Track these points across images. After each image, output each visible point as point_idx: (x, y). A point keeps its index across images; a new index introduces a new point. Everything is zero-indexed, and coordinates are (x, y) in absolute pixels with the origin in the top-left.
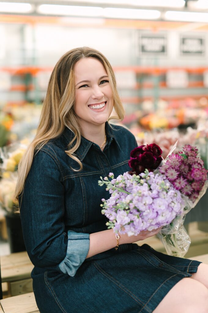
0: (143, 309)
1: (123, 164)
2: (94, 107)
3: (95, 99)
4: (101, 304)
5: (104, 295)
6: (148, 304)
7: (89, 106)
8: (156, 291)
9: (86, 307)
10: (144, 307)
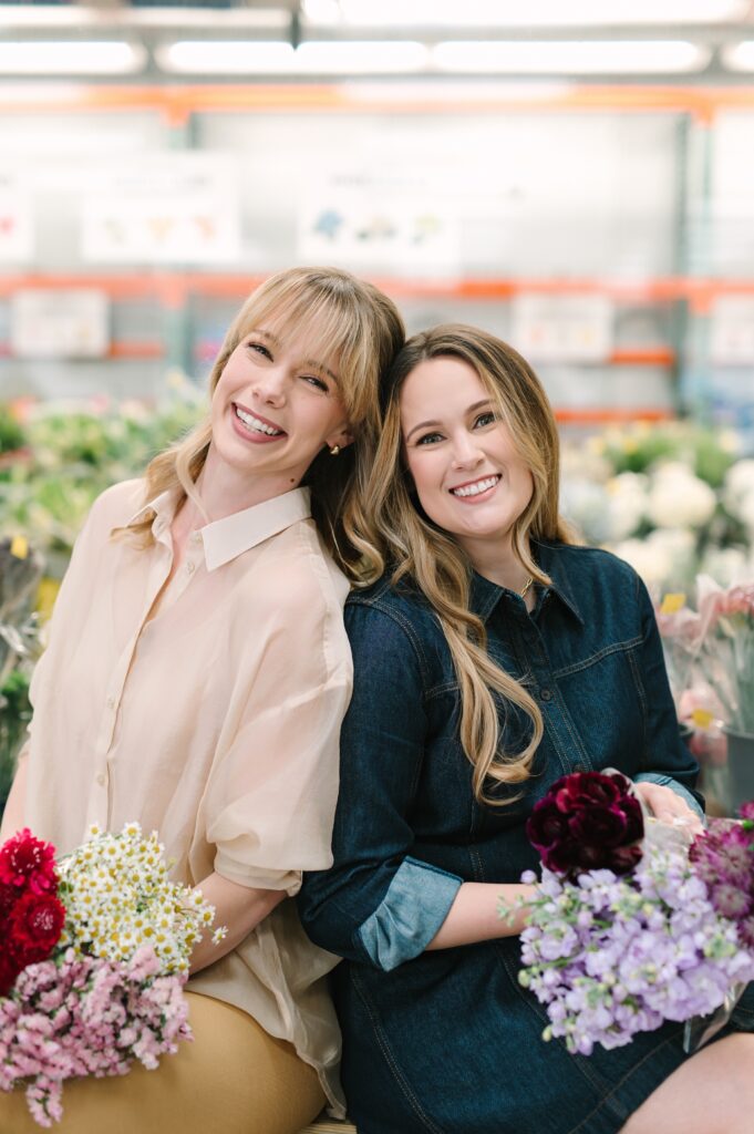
0: (604, 1106)
1: (590, 661)
2: (462, 492)
3: (460, 469)
4: (493, 1067)
5: (504, 1042)
6: (616, 1094)
7: (452, 491)
8: (644, 1059)
9: (452, 1067)
10: (606, 1099)
